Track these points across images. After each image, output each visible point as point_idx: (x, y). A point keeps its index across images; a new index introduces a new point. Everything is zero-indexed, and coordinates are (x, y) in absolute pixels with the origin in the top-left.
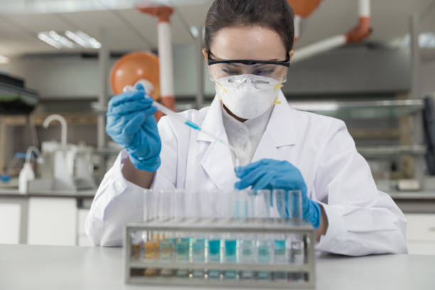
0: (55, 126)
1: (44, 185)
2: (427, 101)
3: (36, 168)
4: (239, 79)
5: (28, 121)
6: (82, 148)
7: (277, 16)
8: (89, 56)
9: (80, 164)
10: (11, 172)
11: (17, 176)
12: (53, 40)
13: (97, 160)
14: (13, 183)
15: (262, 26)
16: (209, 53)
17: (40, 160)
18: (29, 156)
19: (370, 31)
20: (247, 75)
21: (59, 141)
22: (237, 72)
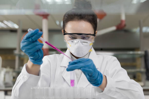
2: (146, 52)
4: (75, 41)
6: (8, 69)
8: (13, 31)
9: (7, 76)
13: (14, 74)
19: (125, 25)
20: (79, 39)
22: (75, 38)
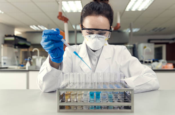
0: (36, 52)
1: (33, 67)
3: (31, 63)
4: (93, 36)
5: (28, 50)
7: (108, 13)
10: (24, 64)
11: (25, 65)
12: (34, 28)
14: (24, 67)
15: (102, 16)
16: (82, 26)
17: (32, 61)
18: (28, 59)
20: (96, 35)
21: (37, 55)
22: (92, 33)
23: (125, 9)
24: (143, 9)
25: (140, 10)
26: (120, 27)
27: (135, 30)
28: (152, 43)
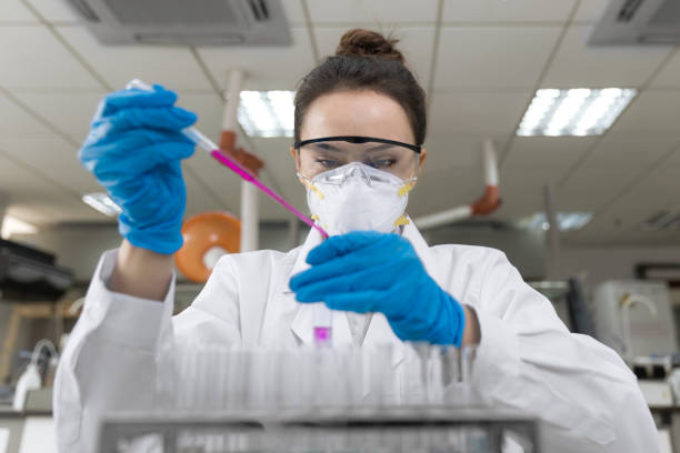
22: (339, 163)
23: (518, 127)
24: (593, 130)
25: (580, 131)
26: (499, 202)
27: (568, 222)
28: (656, 280)
